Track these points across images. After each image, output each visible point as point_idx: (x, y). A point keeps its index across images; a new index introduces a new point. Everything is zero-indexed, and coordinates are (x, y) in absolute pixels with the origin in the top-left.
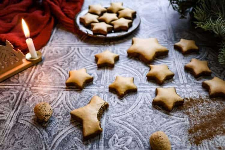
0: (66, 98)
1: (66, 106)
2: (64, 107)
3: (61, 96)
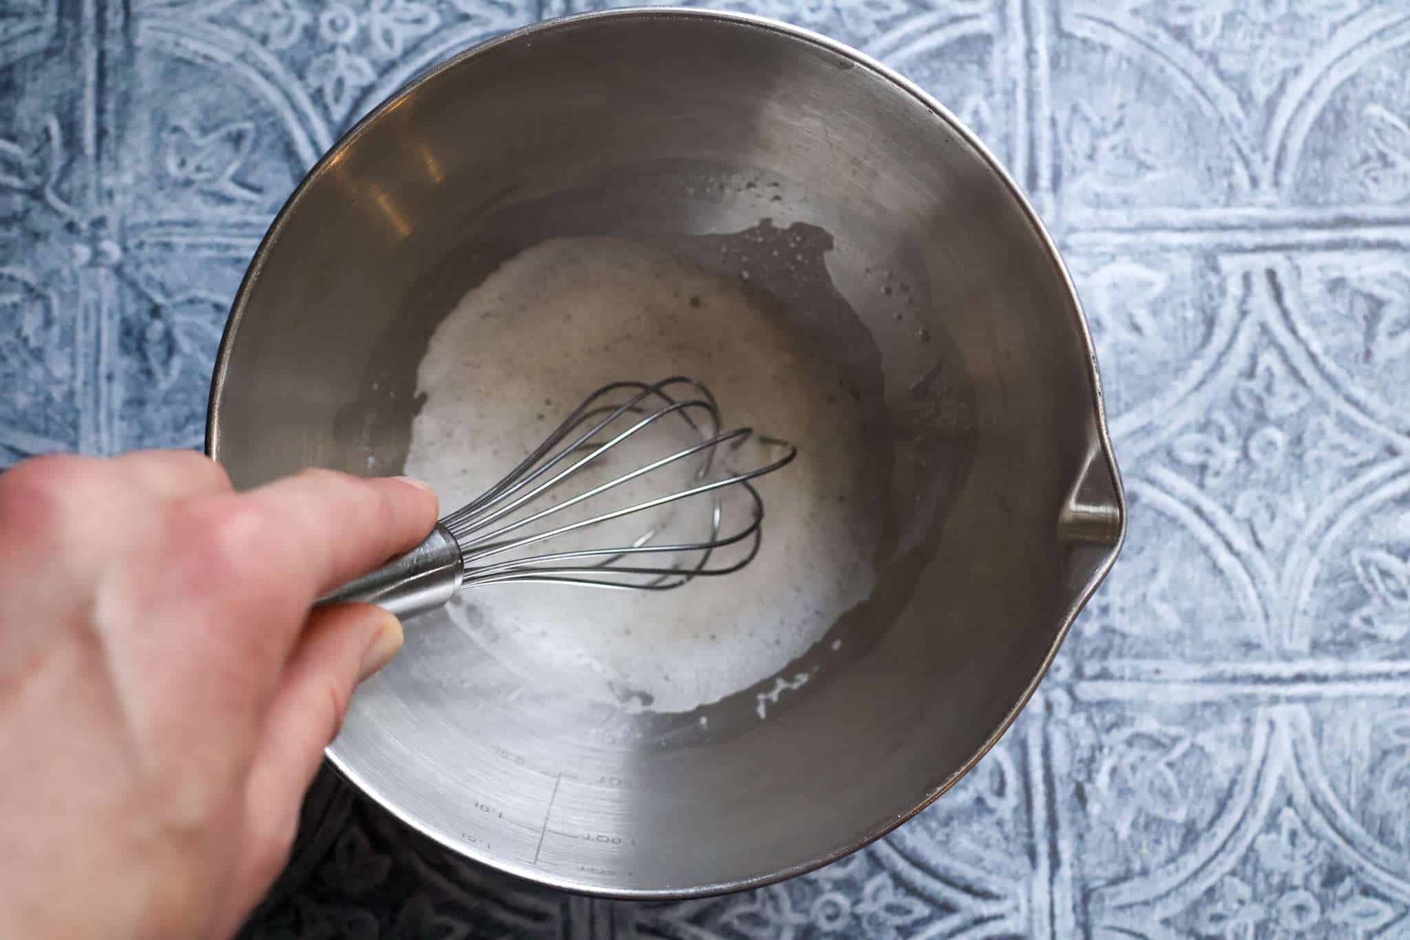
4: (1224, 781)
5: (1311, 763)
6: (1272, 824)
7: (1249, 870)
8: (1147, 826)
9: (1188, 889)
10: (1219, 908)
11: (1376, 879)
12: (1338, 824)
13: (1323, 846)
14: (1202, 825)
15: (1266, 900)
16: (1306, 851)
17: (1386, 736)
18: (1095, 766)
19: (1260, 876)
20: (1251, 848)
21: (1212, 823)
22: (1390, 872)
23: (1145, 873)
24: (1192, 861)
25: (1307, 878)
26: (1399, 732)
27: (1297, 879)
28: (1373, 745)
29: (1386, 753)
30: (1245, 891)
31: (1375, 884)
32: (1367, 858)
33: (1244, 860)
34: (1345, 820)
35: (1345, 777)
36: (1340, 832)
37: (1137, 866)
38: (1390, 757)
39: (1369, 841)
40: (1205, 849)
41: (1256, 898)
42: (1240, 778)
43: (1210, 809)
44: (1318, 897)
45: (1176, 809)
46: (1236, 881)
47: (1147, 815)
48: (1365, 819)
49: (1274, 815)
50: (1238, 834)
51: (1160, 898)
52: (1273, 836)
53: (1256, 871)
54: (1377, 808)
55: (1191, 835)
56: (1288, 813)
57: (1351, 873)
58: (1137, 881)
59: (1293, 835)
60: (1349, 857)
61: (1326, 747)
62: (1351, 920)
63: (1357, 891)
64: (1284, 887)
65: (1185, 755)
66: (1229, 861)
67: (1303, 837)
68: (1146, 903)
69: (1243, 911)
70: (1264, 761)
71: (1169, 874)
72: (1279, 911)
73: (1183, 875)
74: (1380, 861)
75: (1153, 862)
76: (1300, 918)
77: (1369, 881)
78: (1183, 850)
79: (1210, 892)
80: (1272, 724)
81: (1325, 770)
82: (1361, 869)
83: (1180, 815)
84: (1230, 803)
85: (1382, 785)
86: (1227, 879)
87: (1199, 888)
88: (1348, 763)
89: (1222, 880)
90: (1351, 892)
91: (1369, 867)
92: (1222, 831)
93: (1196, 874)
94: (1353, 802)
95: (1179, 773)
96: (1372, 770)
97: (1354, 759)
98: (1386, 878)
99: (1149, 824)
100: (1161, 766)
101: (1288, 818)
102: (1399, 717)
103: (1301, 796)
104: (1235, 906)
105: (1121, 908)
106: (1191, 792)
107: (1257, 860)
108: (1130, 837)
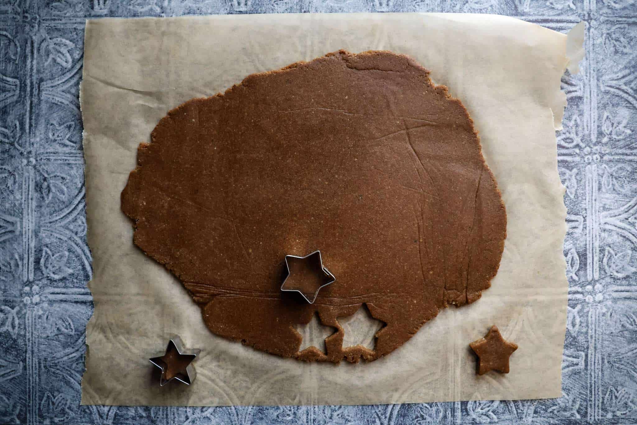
0: (615, 216)
1: (631, 211)
2: (633, 215)
3: (611, 224)
4: (621, 238)
5: (616, 212)
6: (633, 224)
12: (633, 205)
21: (633, 243)
26: (608, 186)
28: (612, 193)
29: (614, 190)
35: (621, 202)
43: (628, 243)
45: (628, 253)
48: (632, 197)
54: (629, 193)
56: (630, 220)
61: (612, 207)
70: (616, 226)
81: (618, 208)
83: (630, 252)
85: (623, 191)
88: (617, 201)
94: (627, 200)
95: (618, 252)
96: (619, 194)
100: (616, 257)
103: (625, 215)
106: (624, 248)
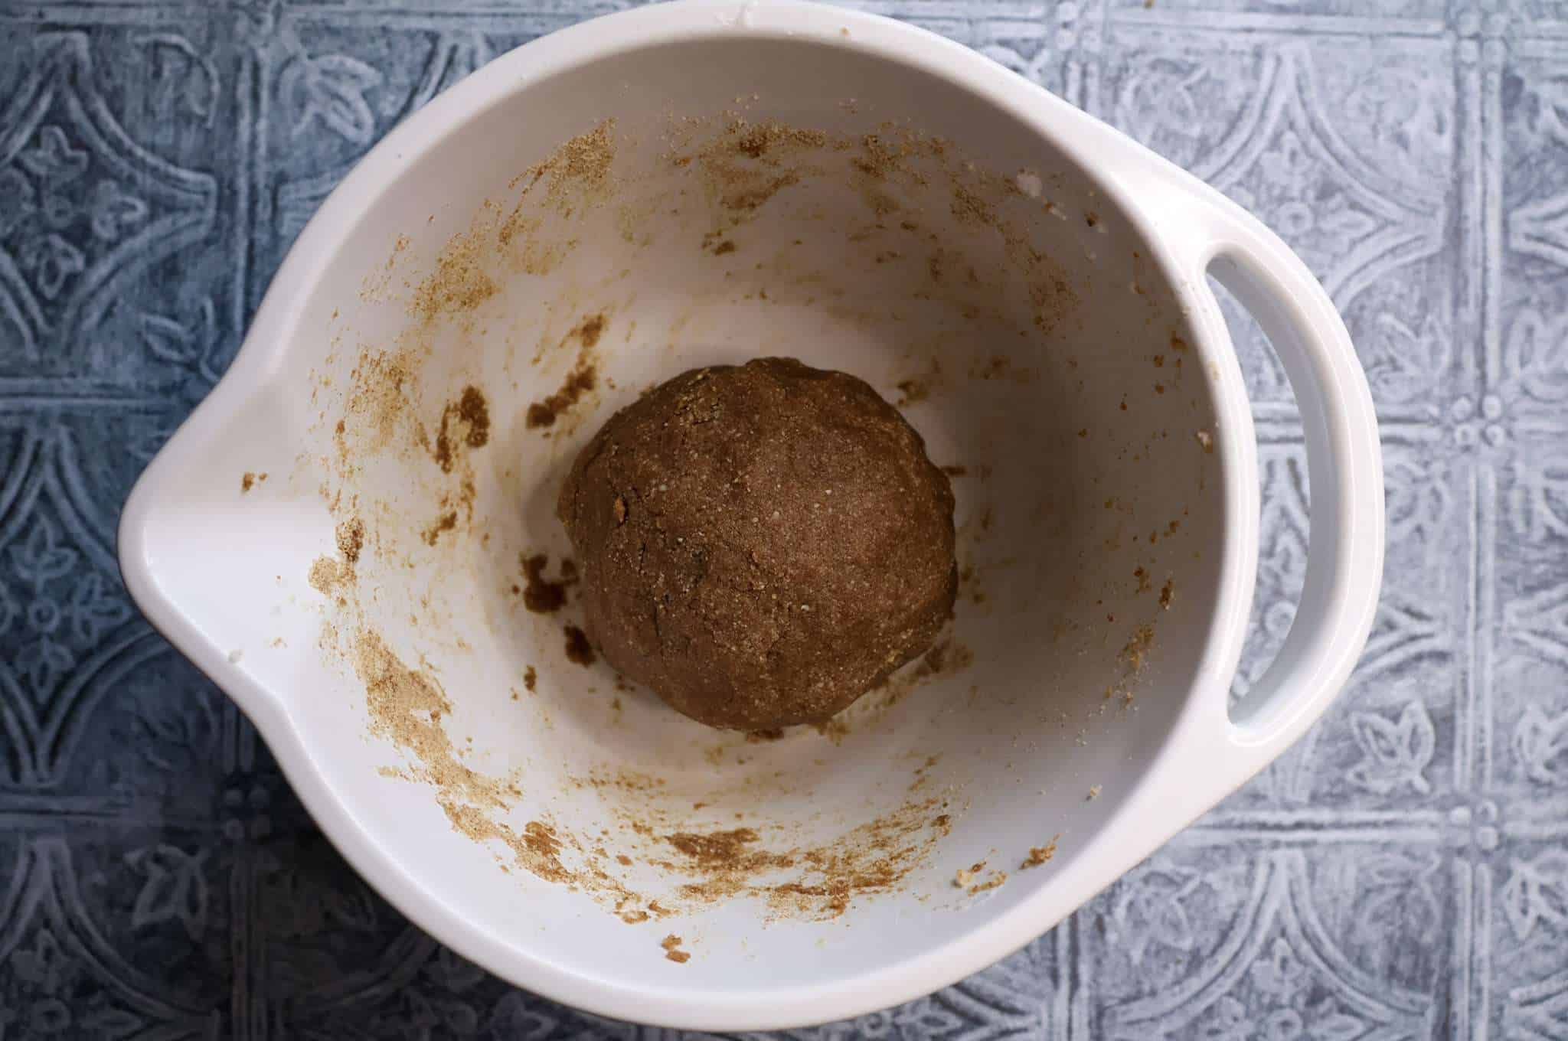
0: (1293, 896)
1: (1305, 948)
2: (1295, 951)
3: (1268, 883)
4: (1227, 916)
5: (1304, 900)
6: (1267, 952)
7: (1244, 991)
8: (1158, 953)
9: (1189, 1008)
10: (1216, 1024)
11: (1352, 999)
12: (1323, 952)
13: (1310, 971)
14: (1205, 952)
15: (1258, 1017)
16: (1294, 975)
17: (1369, 878)
18: (1114, 900)
19: (1253, 996)
20: (1247, 973)
21: (1214, 952)
22: (1362, 993)
23: (1153, 993)
24: (1195, 984)
25: (1293, 998)
26: (1380, 873)
27: (1285, 1000)
28: (1358, 884)
29: (1368, 891)
30: (1239, 1009)
31: (1350, 1003)
32: (1346, 982)
33: (1240, 983)
34: (1330, 949)
35: (1332, 912)
36: (1324, 960)
37: (1146, 988)
38: (1372, 895)
39: (1349, 967)
40: (1207, 973)
41: (1248, 1015)
42: (1241, 912)
43: (1213, 938)
44: (1302, 1015)
45: (1184, 939)
46: (1232, 1001)
47: (1158, 944)
48: (1347, 949)
49: (1269, 944)
50: (1238, 960)
51: (1164, 1015)
52: (1266, 963)
53: (1250, 992)
54: (1356, 939)
55: (1195, 960)
56: (1281, 942)
57: (1331, 994)
58: (1146, 1001)
59: (1284, 962)
60: (1331, 980)
61: (1317, 886)
62: (1326, 1034)
63: (1335, 1009)
64: (1274, 1006)
65: (1195, 892)
66: (1228, 984)
67: (1293, 964)
68: (1152, 1019)
69: (1237, 1026)
70: (1263, 898)
71: (1174, 995)
72: (1267, 1027)
73: (1187, 994)
74: (1357, 984)
75: (1161, 983)
76: (1284, 1032)
77: (1345, 1001)
78: (1188, 974)
79: (1210, 1011)
80: (1272, 866)
81: (1315, 906)
82: (1340, 990)
83: (1187, 944)
84: (1232, 934)
85: (1363, 921)
86: (1225, 999)
87: (1200, 1006)
88: (1335, 900)
89: (1219, 1001)
90: (1330, 1011)
91: (1347, 989)
92: (1223, 958)
93: (1197, 995)
94: (1338, 933)
95: (1188, 907)
96: (1356, 906)
97: (1341, 896)
98: (1361, 998)
99: (1159, 951)
100: (1173, 901)
101: (1281, 947)
102: (1383, 861)
103: (1293, 929)
104: (1230, 1022)
105: (1131, 1023)
106: (1198, 924)
107: (1252, 982)
108: (1142, 964)
